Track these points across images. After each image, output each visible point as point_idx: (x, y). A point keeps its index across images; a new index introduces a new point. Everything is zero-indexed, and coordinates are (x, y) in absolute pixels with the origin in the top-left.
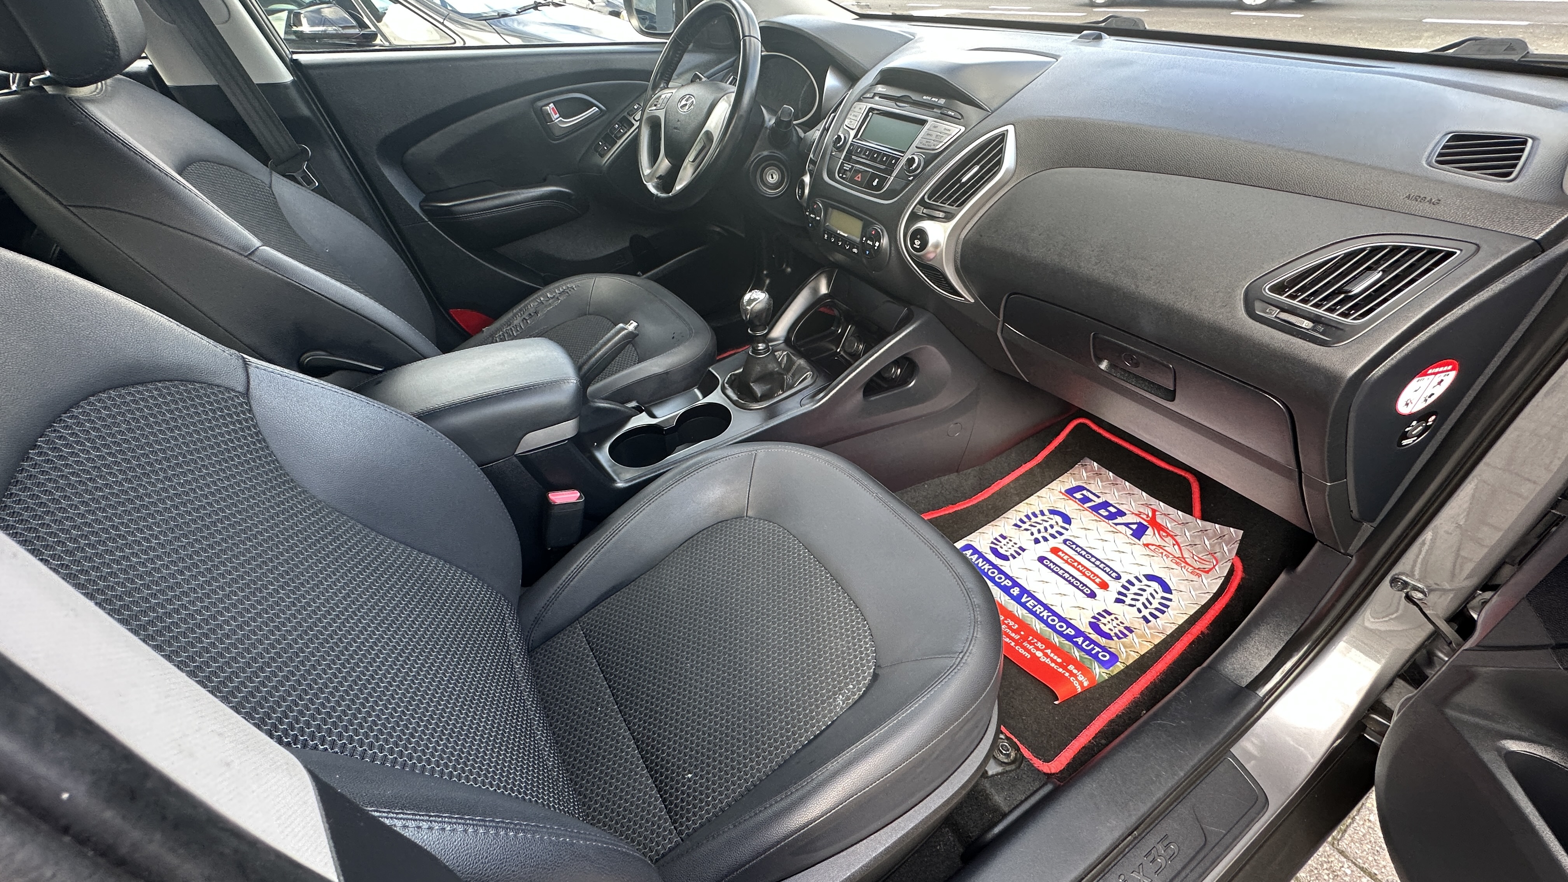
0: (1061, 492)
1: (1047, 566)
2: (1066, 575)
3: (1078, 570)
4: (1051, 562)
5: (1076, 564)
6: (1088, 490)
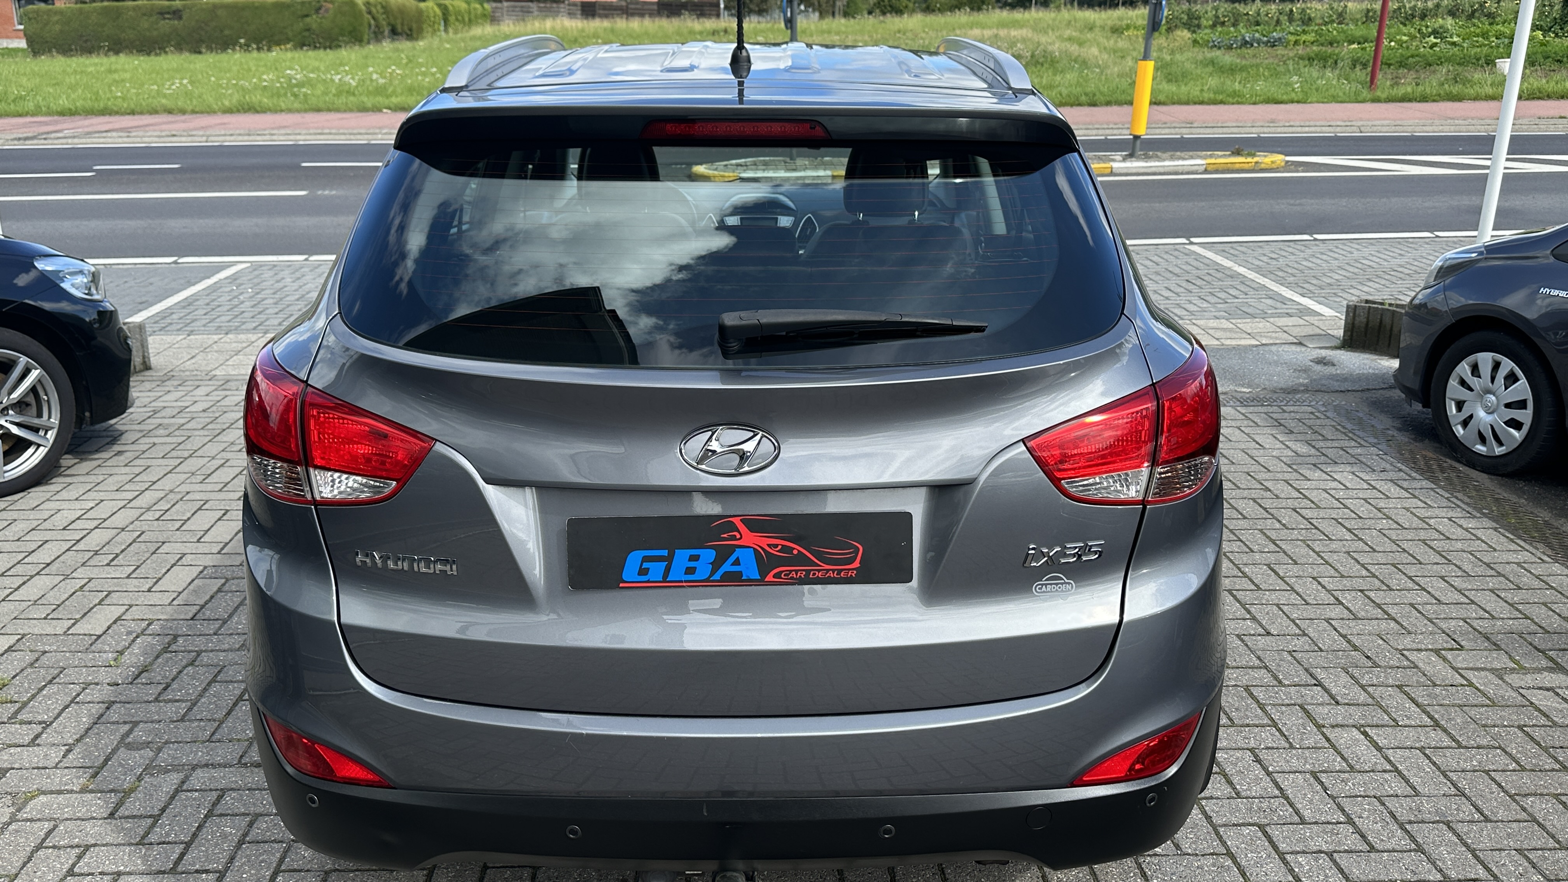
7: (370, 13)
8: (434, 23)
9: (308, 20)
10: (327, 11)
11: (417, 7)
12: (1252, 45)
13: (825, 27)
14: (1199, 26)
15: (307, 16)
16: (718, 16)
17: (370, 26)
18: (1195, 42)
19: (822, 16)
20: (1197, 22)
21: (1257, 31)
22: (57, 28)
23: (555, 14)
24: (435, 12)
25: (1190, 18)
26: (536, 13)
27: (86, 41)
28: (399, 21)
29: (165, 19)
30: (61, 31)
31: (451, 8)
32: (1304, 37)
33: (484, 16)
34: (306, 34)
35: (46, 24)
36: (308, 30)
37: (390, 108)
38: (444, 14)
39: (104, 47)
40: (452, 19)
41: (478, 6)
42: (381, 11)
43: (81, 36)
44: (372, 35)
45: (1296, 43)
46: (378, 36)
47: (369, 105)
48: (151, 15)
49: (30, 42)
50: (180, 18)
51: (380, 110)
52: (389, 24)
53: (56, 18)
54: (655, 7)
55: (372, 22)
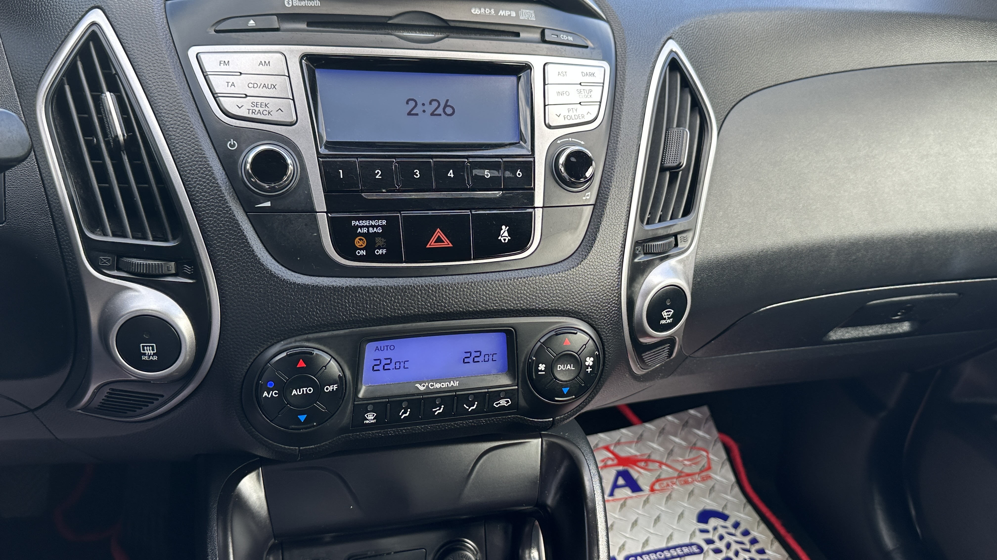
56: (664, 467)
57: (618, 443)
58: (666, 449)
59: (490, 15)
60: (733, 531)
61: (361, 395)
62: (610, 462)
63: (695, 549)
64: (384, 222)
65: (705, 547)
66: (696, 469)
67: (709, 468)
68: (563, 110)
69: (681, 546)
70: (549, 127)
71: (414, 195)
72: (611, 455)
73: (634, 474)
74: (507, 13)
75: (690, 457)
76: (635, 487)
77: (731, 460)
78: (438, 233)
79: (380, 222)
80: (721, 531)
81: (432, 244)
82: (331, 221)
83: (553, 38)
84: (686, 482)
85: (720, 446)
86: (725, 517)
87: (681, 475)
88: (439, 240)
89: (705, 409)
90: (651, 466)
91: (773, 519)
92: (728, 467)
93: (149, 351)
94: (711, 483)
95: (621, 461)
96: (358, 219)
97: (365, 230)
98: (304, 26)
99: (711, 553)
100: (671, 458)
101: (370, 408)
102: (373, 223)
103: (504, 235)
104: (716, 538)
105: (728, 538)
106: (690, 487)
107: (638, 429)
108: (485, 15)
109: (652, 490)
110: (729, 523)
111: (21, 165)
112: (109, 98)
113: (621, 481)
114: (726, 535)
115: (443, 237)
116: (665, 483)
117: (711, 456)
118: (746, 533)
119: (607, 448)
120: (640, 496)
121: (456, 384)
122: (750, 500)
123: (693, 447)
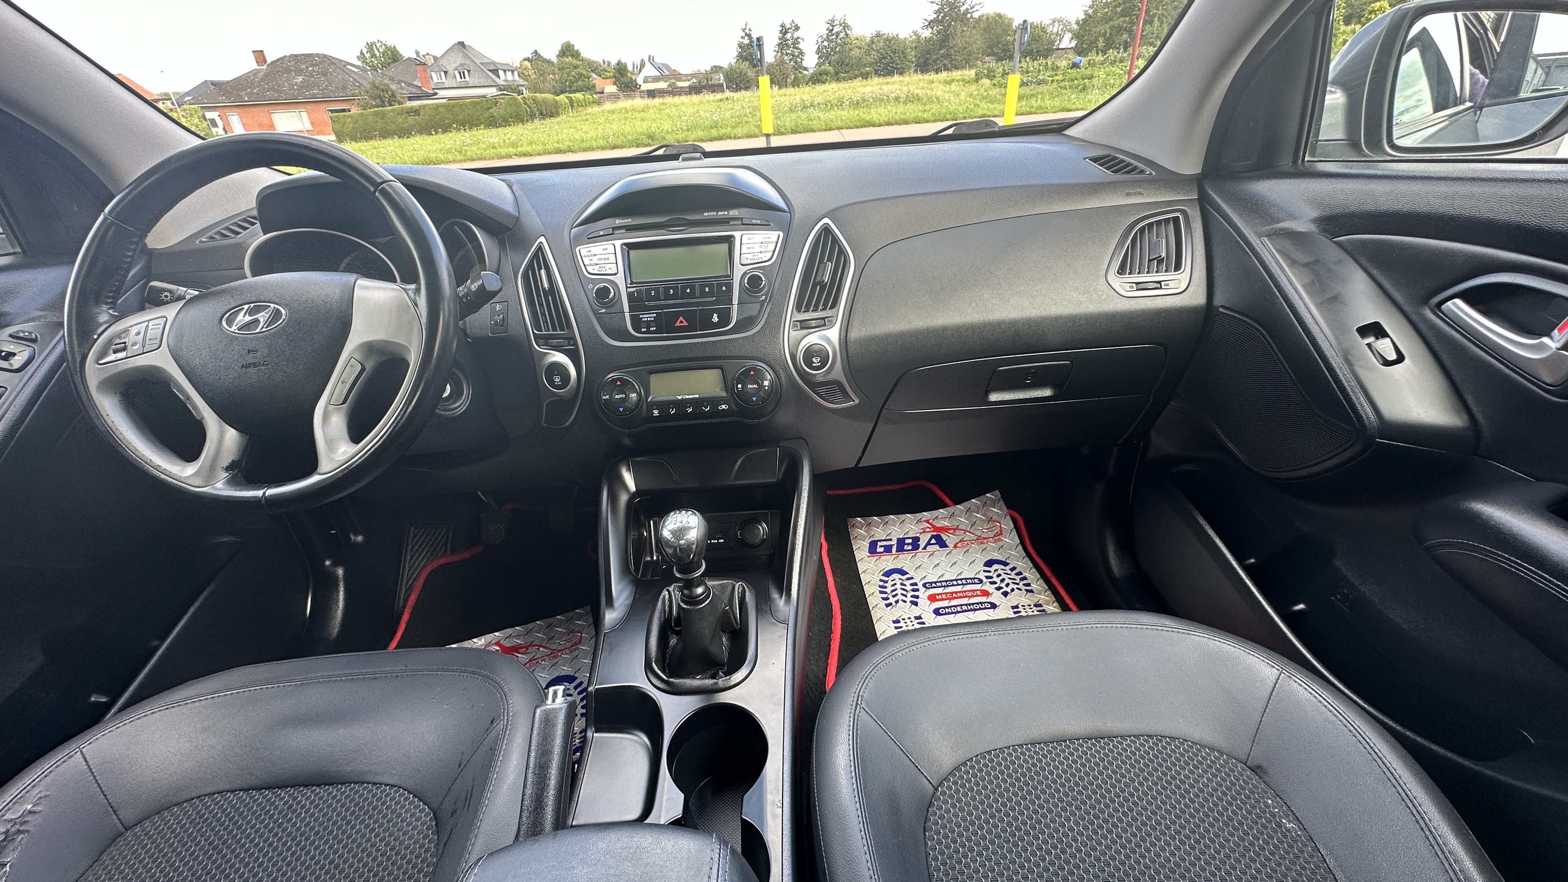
0: (869, 556)
1: (946, 614)
2: (964, 608)
3: (961, 597)
4: (944, 608)
5: (954, 595)
6: (880, 541)
7: (526, 104)
8: (565, 108)
9: (491, 110)
10: (501, 104)
11: (554, 99)
12: (1027, 85)
13: (782, 93)
14: (994, 76)
15: (491, 108)
16: (723, 91)
17: (527, 111)
18: (994, 85)
19: (780, 88)
20: (993, 74)
21: (1029, 76)
22: (351, 126)
23: (633, 98)
24: (565, 101)
25: (989, 72)
26: (622, 98)
27: (368, 133)
28: (544, 108)
29: (410, 116)
30: (353, 128)
31: (574, 99)
32: (1056, 78)
33: (594, 102)
34: (492, 119)
35: (344, 124)
36: (492, 117)
37: (517, 155)
38: (570, 102)
39: (375, 136)
40: (575, 105)
41: (590, 97)
42: (532, 102)
43: (365, 129)
44: (529, 117)
45: (1053, 81)
46: (532, 117)
47: (503, 154)
48: (402, 114)
49: (337, 136)
50: (419, 115)
51: (511, 157)
52: (538, 110)
53: (349, 120)
54: (688, 90)
55: (528, 109)
56: (967, 533)
57: (937, 518)
58: (970, 522)
59: (713, 215)
60: (1010, 572)
61: (649, 400)
62: (928, 530)
63: (976, 581)
64: (655, 315)
65: (985, 580)
66: (991, 534)
67: (1001, 534)
68: (750, 256)
69: (966, 579)
70: (742, 265)
71: (670, 302)
72: (929, 526)
73: (944, 538)
74: (723, 213)
75: (988, 527)
76: (942, 544)
77: (1017, 527)
78: (681, 318)
79: (652, 315)
80: (1000, 572)
81: (678, 324)
82: (631, 316)
83: (748, 222)
84: (982, 543)
85: (1009, 517)
86: (1005, 564)
87: (979, 538)
88: (681, 322)
89: (997, 492)
90: (957, 532)
91: (1044, 567)
92: (1014, 532)
93: (557, 380)
94: (1001, 543)
95: (936, 529)
96: (643, 314)
97: (646, 319)
98: (624, 231)
99: (988, 583)
100: (973, 528)
101: (655, 407)
102: (649, 316)
103: (715, 318)
104: (995, 576)
105: (1003, 576)
106: (984, 546)
107: (951, 509)
108: (711, 216)
109: (955, 547)
110: (1007, 568)
111: (499, 295)
112: (543, 272)
113: (933, 541)
114: (1003, 574)
115: (683, 321)
116: (966, 543)
117: (1003, 526)
118: (1019, 574)
119: (927, 521)
120: (947, 550)
121: (697, 396)
122: (1028, 555)
123: (991, 520)
